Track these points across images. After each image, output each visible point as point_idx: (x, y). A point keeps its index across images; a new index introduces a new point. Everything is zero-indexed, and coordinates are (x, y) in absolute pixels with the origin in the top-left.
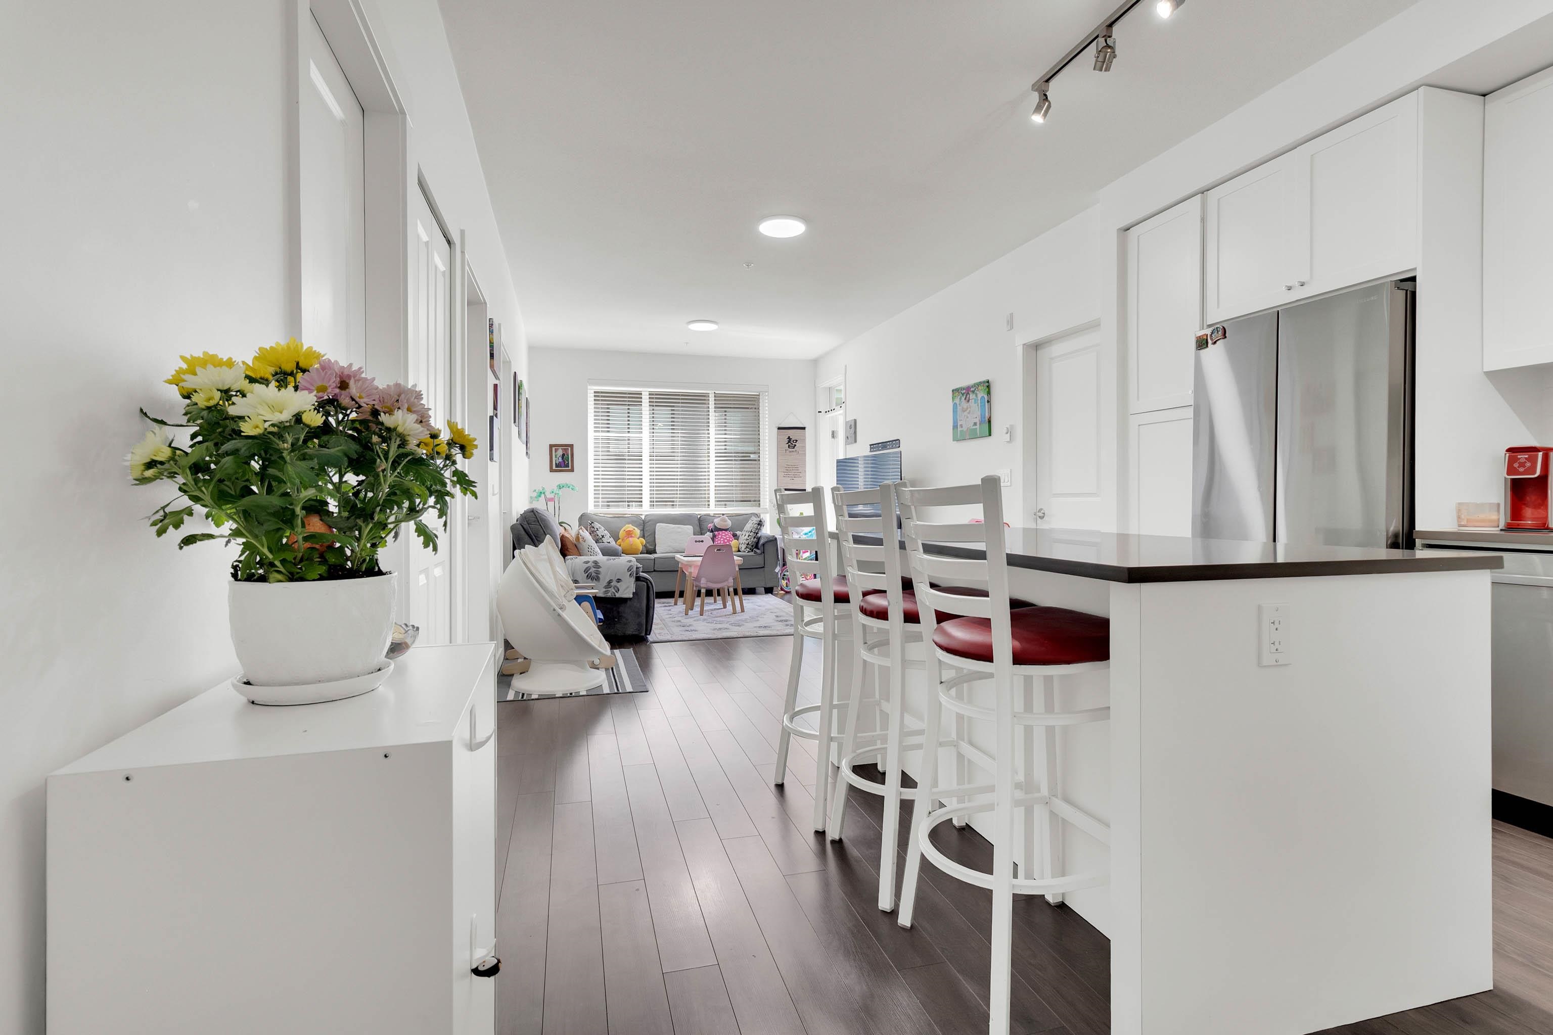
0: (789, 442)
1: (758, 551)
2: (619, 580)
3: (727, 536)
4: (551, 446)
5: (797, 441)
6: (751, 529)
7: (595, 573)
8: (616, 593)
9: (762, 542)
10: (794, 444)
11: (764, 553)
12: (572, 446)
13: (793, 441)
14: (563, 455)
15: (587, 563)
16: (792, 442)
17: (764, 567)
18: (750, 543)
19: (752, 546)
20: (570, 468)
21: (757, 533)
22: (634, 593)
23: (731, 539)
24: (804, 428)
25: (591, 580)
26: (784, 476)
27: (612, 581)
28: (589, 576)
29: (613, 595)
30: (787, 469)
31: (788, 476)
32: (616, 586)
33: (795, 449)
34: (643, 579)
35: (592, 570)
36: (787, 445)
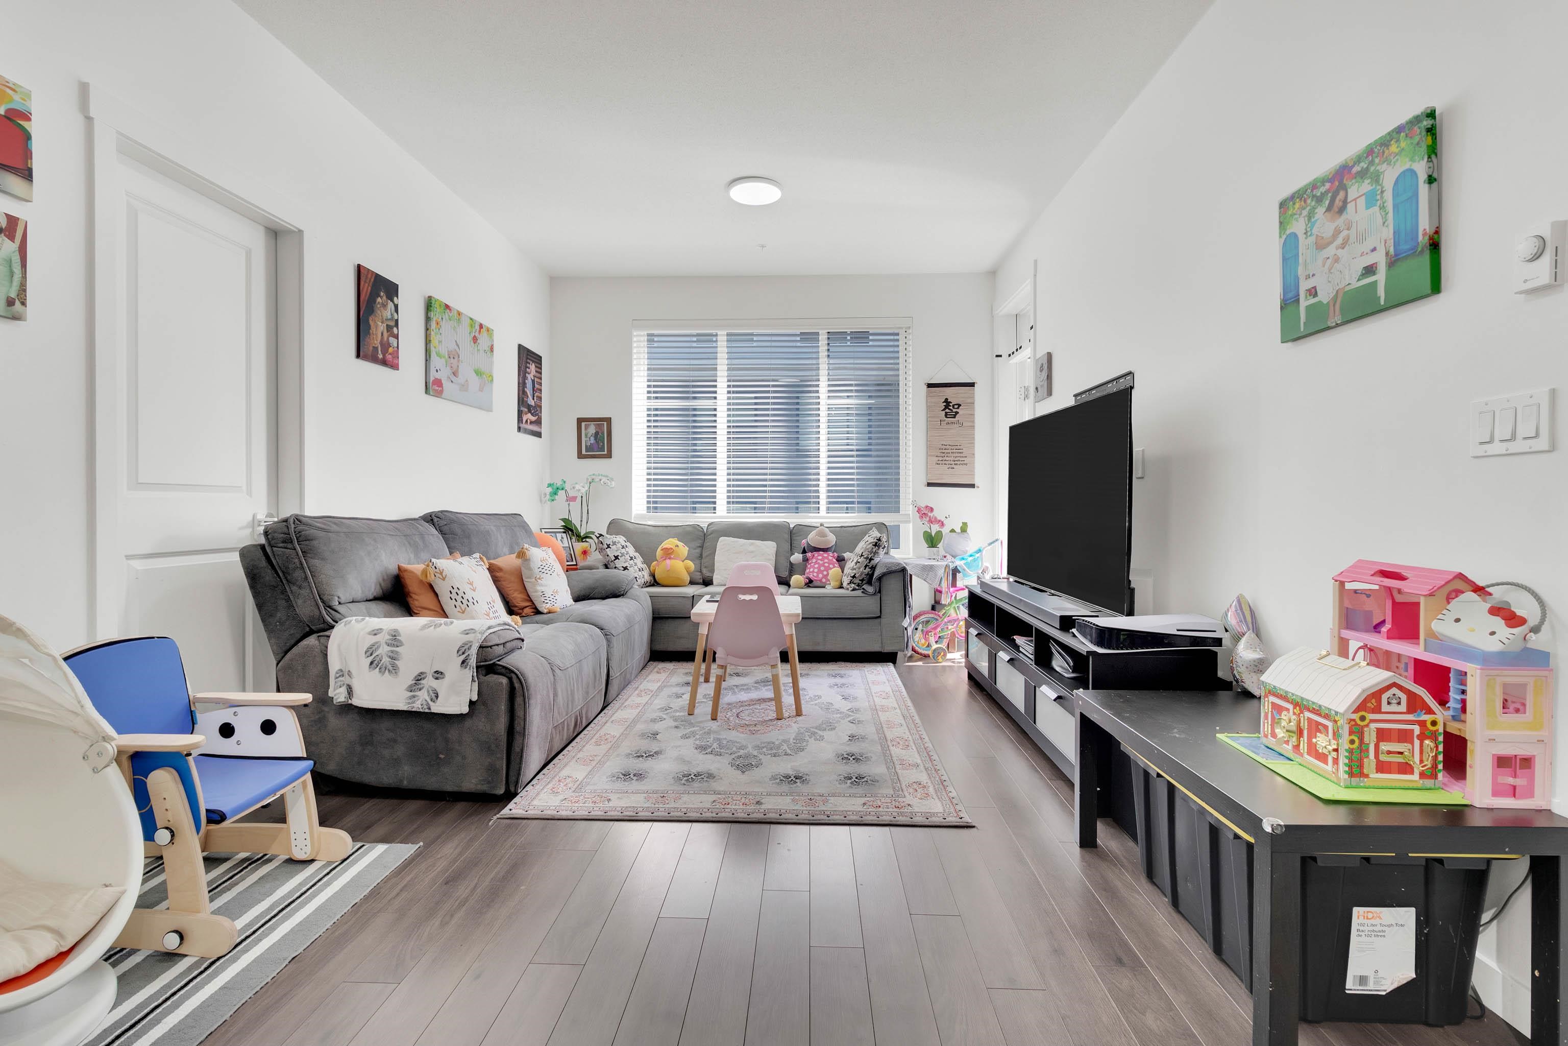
0: (947, 407)
1: (870, 589)
2: (438, 675)
3: (826, 561)
4: (580, 421)
5: (959, 405)
6: (862, 551)
7: (390, 657)
8: (431, 703)
9: (877, 573)
10: (954, 410)
11: (880, 592)
12: (608, 420)
13: (953, 407)
14: (597, 434)
16: (951, 408)
17: (880, 617)
18: (857, 575)
19: (862, 580)
20: (606, 453)
21: (871, 559)
22: (472, 703)
23: (831, 566)
24: (972, 385)
25: (380, 672)
26: (938, 462)
27: (423, 676)
28: (376, 662)
29: (425, 707)
30: (943, 451)
31: (944, 462)
32: (431, 687)
33: (956, 419)
34: (503, 671)
35: (384, 650)
36: (944, 413)
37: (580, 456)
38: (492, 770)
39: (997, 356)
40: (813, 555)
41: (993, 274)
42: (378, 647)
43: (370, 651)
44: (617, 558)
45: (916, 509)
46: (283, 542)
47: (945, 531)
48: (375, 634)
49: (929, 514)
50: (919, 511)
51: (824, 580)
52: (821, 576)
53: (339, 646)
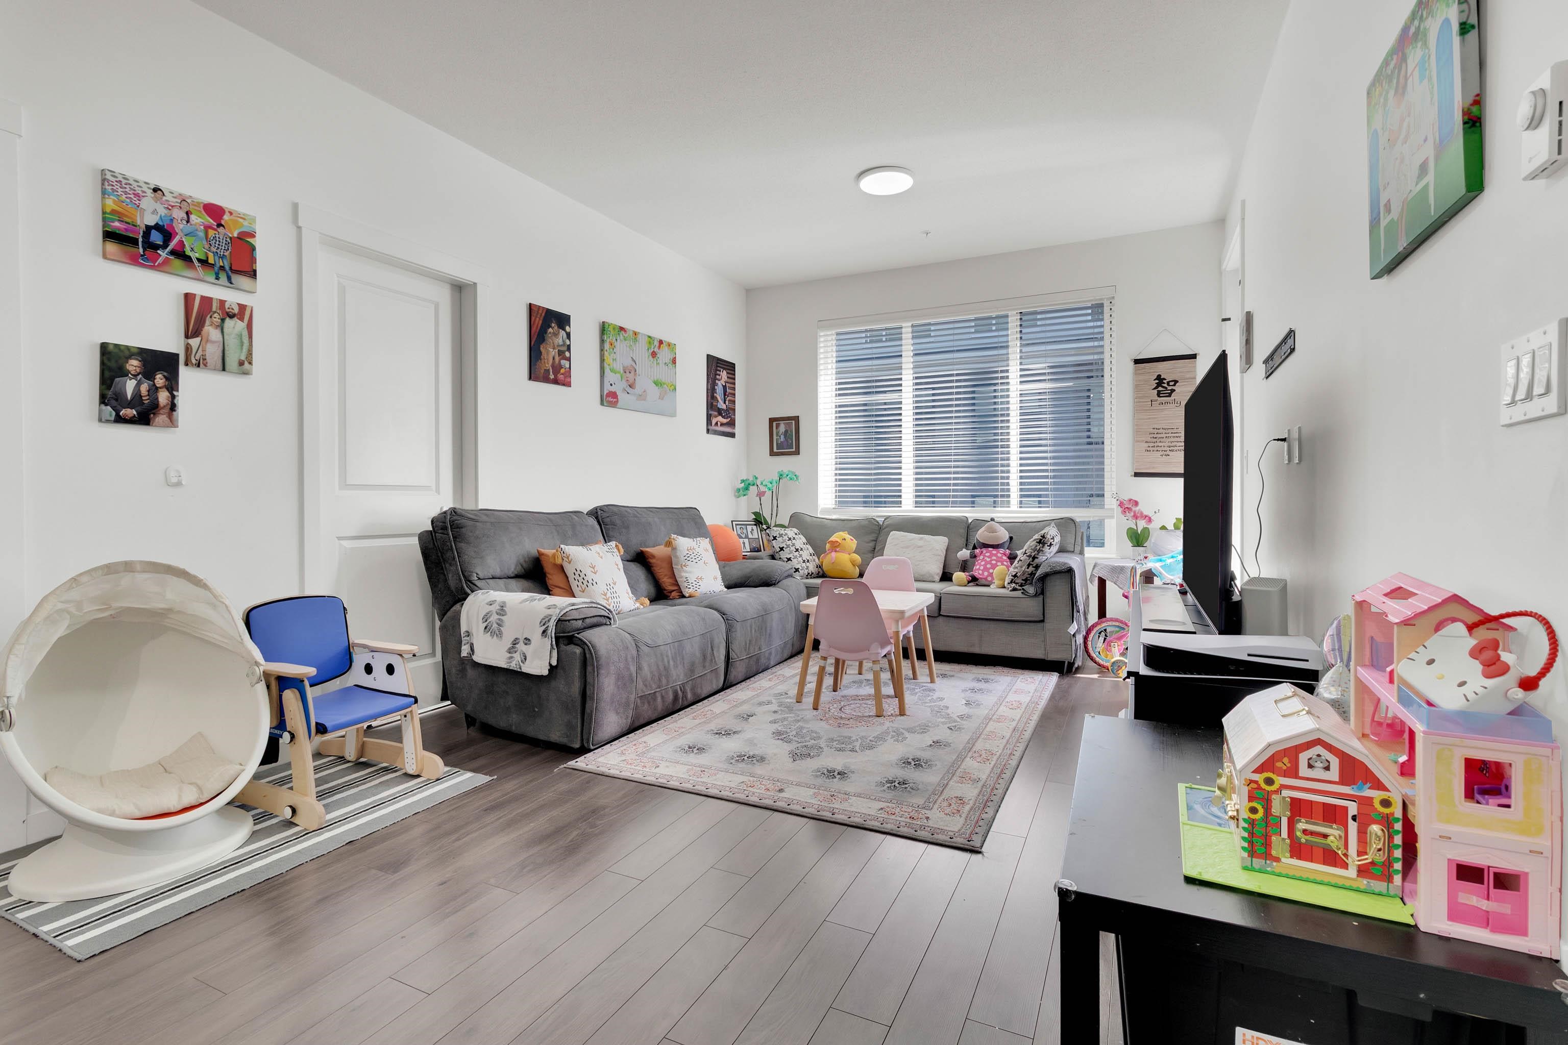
0: (1159, 385)
1: (1031, 590)
2: (527, 641)
4: (771, 421)
5: (1176, 382)
6: (1032, 549)
7: (497, 624)
8: (521, 664)
10: (1170, 388)
11: (1042, 593)
13: (1168, 385)
14: (786, 431)
16: (1165, 385)
17: (1043, 621)
19: (1024, 580)
22: (552, 668)
23: (999, 564)
24: (1193, 357)
25: (491, 635)
26: (1148, 449)
27: (517, 641)
28: (488, 627)
29: (518, 667)
30: (1155, 436)
31: (1155, 449)
32: (522, 650)
33: (1172, 398)
34: (579, 642)
35: (494, 618)
36: (1155, 391)
37: (772, 453)
38: (570, 726)
39: (1224, 320)
40: (982, 552)
41: (1222, 224)
42: (491, 615)
43: (486, 618)
44: (782, 549)
45: (1118, 502)
46: (442, 529)
47: (1154, 526)
48: (491, 605)
49: (1134, 509)
50: (1121, 504)
51: (989, 579)
52: (986, 574)
53: (468, 612)
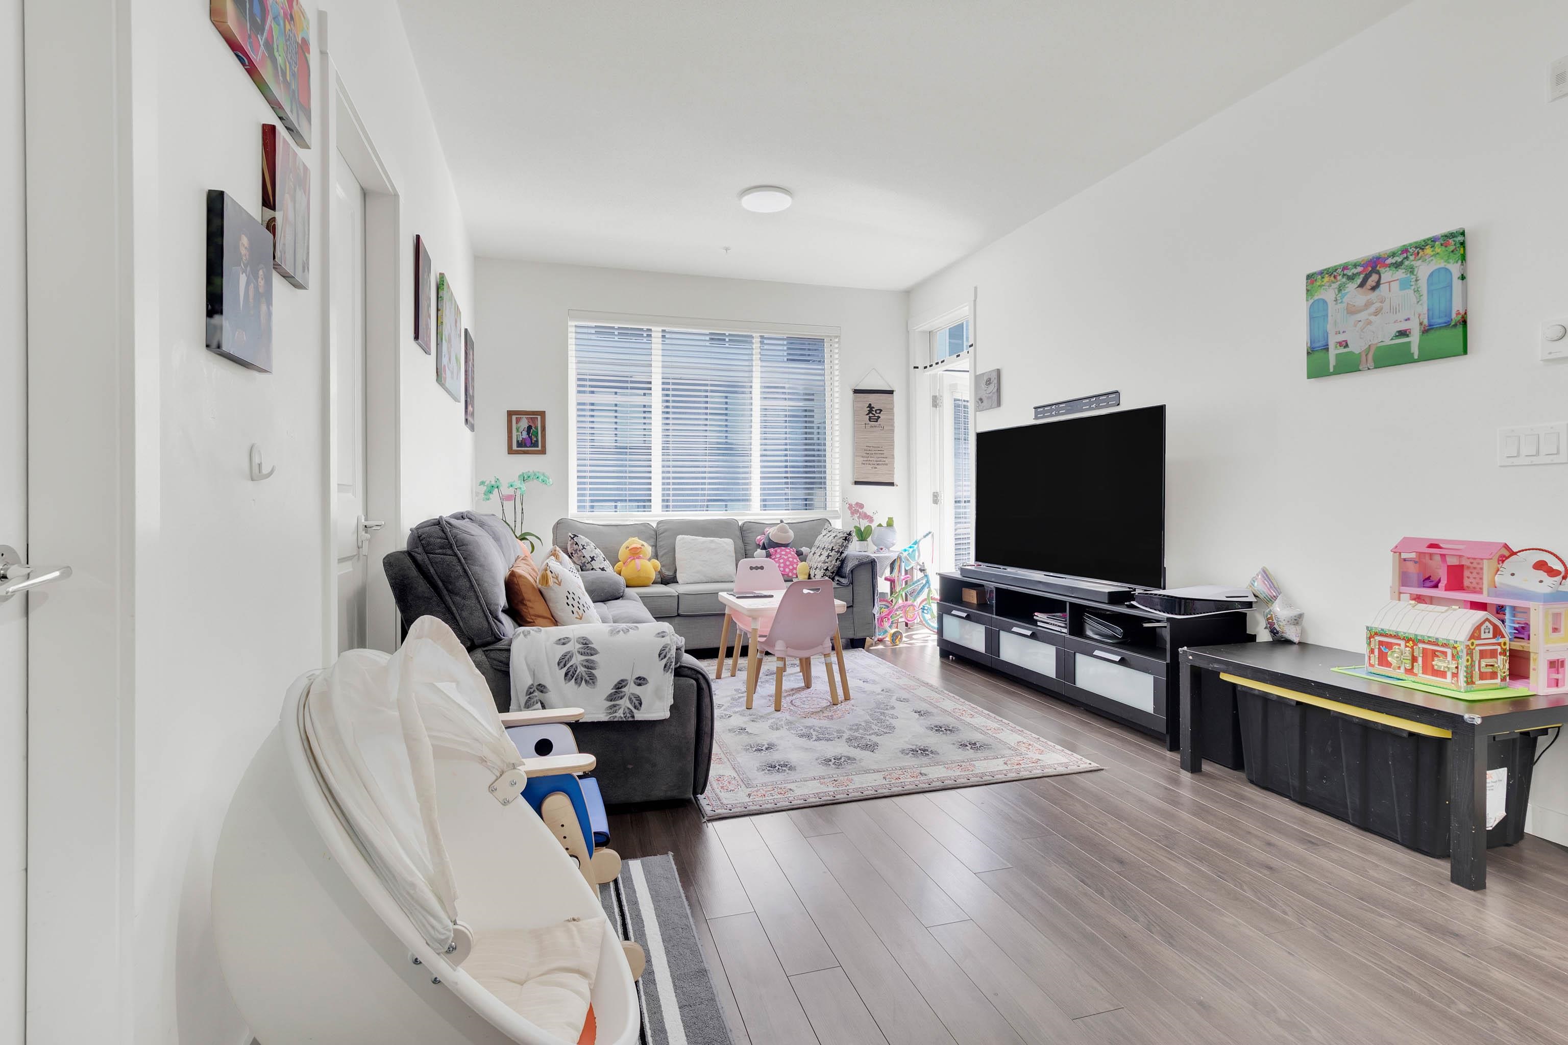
0: (870, 412)
1: (843, 581)
2: (641, 681)
3: (789, 555)
5: (881, 410)
6: (832, 545)
7: (585, 666)
8: (633, 711)
9: (849, 566)
10: (877, 415)
11: (852, 584)
12: (542, 414)
13: (876, 412)
14: (529, 428)
15: (564, 644)
16: (874, 412)
17: (852, 606)
18: (829, 568)
19: (833, 573)
20: (540, 448)
21: (842, 553)
22: (672, 708)
23: (795, 561)
24: (891, 392)
25: (576, 683)
26: (864, 462)
27: (624, 684)
28: (571, 673)
29: (628, 715)
30: (868, 452)
31: (868, 462)
32: (633, 694)
33: (878, 423)
34: (689, 672)
35: (578, 659)
36: (868, 416)
37: (511, 451)
38: (682, 774)
39: (915, 367)
40: (776, 551)
41: (907, 294)
42: (571, 657)
43: (563, 661)
44: (593, 559)
45: (848, 505)
46: (441, 548)
47: (874, 525)
49: (860, 510)
50: (850, 506)
51: (790, 574)
52: (787, 570)
53: (526, 659)
